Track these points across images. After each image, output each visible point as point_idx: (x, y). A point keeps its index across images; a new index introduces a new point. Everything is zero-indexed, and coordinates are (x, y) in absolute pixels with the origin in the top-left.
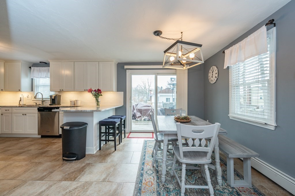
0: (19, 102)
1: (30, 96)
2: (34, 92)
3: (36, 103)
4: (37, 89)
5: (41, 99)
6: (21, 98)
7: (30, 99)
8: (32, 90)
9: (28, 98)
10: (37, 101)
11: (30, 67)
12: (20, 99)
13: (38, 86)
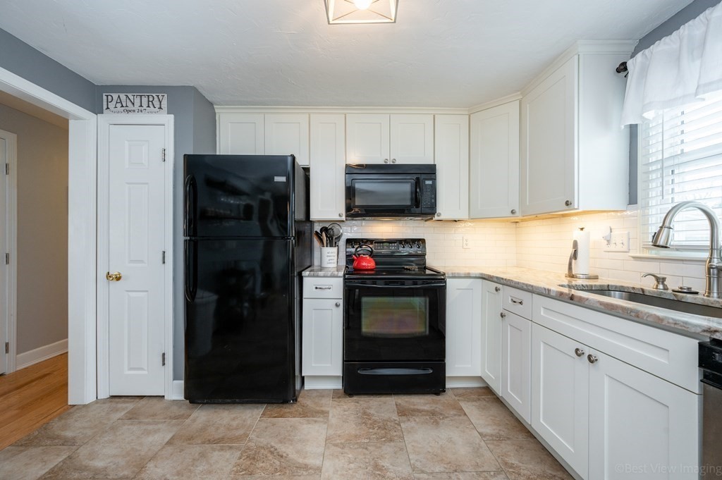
0: (570, 264)
1: (619, 235)
2: (647, 206)
3: (661, 280)
4: (668, 188)
5: (706, 255)
6: (575, 244)
7: (619, 248)
8: (632, 199)
9: (609, 242)
10: (663, 264)
11: (623, 68)
12: (571, 251)
13: (669, 167)
